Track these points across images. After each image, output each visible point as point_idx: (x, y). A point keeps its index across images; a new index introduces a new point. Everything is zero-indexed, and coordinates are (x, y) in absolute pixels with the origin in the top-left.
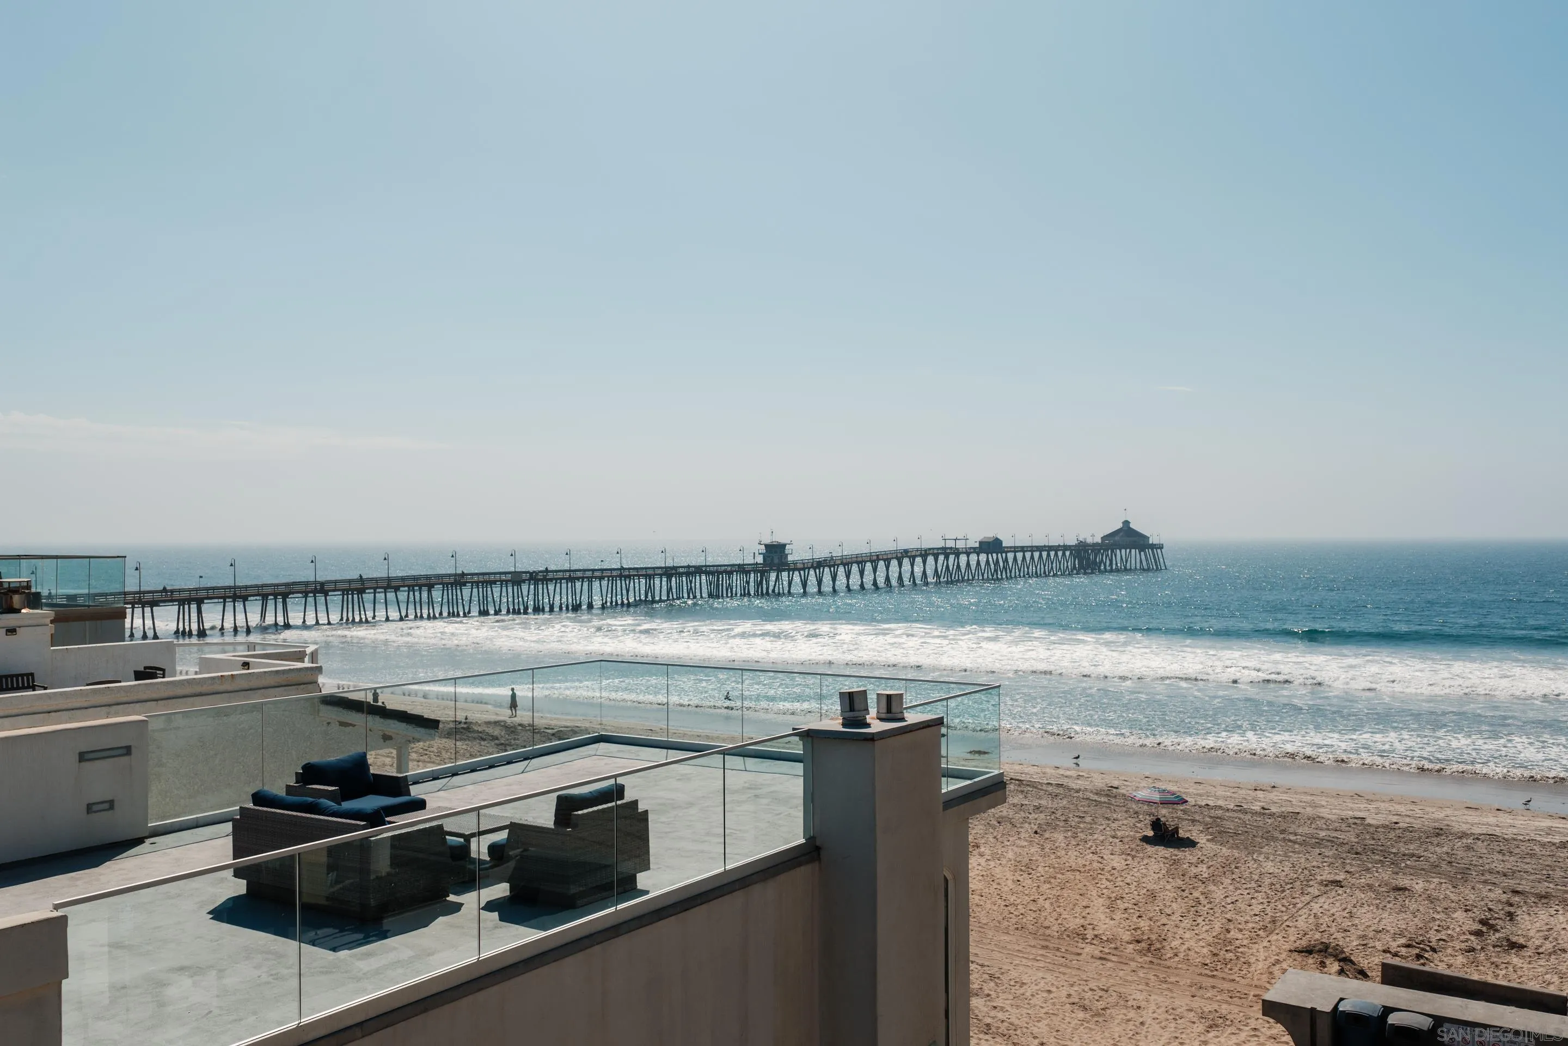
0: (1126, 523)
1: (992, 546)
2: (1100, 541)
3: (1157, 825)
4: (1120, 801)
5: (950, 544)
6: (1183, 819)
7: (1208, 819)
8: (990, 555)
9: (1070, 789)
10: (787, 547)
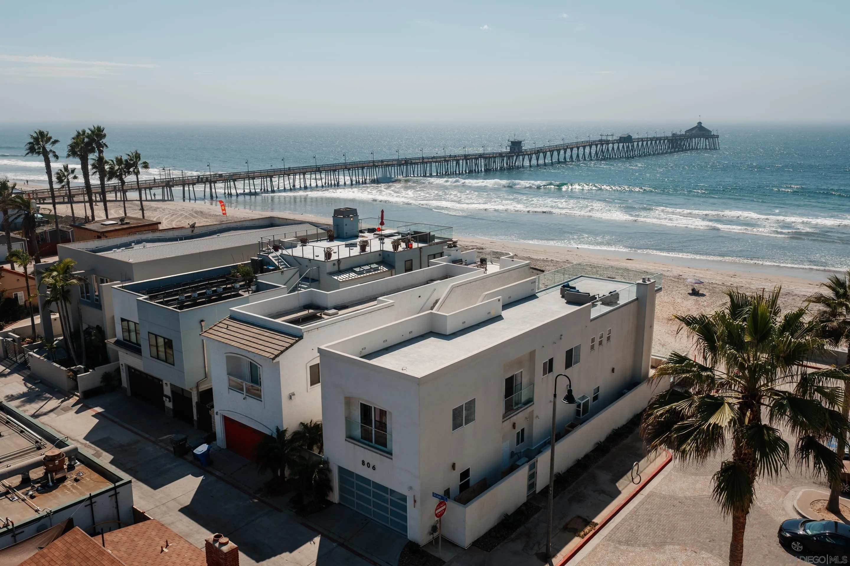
0: (700, 123)
1: (627, 139)
2: (684, 133)
3: (693, 290)
4: (682, 281)
5: (604, 138)
6: (702, 288)
7: (711, 288)
8: (625, 144)
9: (665, 276)
10: (522, 143)
